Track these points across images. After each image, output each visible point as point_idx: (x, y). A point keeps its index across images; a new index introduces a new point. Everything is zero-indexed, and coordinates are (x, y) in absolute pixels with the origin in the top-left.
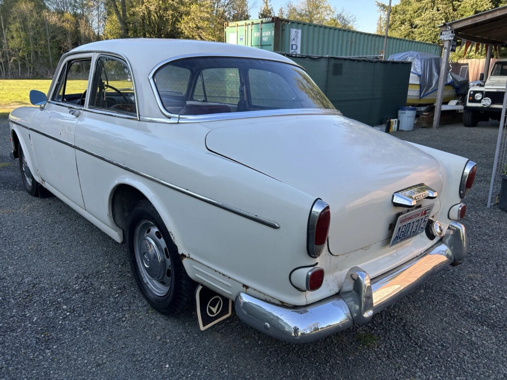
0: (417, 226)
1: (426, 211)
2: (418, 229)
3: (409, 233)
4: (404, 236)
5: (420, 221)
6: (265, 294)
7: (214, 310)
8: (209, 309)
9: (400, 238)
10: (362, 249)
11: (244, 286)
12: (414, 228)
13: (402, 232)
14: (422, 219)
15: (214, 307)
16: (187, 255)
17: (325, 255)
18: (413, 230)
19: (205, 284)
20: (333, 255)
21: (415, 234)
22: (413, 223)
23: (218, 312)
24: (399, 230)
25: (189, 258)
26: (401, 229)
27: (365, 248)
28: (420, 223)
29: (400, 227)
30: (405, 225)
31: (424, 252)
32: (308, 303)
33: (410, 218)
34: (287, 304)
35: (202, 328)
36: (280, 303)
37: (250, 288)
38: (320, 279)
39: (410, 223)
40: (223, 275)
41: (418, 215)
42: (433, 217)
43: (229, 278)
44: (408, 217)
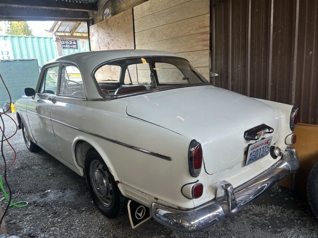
0: (263, 151)
1: (267, 141)
2: (264, 153)
3: (258, 156)
4: (255, 158)
5: (265, 148)
6: (168, 203)
7: (140, 215)
8: (137, 215)
9: (252, 160)
10: (228, 168)
11: (155, 198)
12: (262, 152)
13: (253, 156)
14: (266, 147)
15: (140, 213)
16: (120, 181)
17: (204, 174)
18: (260, 154)
19: (133, 199)
20: (209, 174)
21: (262, 156)
22: (260, 149)
23: (143, 216)
24: (251, 155)
25: (121, 183)
26: (252, 154)
27: (230, 168)
28: (265, 149)
29: (251, 153)
30: (255, 151)
31: (271, 167)
32: (195, 207)
33: (258, 146)
34: (182, 208)
35: (133, 227)
36: (178, 208)
37: (159, 200)
38: (201, 191)
39: (258, 150)
40: (142, 192)
41: (263, 144)
42: (275, 144)
43: (146, 194)
44: (256, 146)
